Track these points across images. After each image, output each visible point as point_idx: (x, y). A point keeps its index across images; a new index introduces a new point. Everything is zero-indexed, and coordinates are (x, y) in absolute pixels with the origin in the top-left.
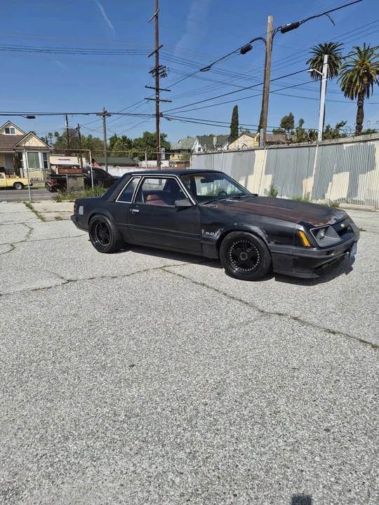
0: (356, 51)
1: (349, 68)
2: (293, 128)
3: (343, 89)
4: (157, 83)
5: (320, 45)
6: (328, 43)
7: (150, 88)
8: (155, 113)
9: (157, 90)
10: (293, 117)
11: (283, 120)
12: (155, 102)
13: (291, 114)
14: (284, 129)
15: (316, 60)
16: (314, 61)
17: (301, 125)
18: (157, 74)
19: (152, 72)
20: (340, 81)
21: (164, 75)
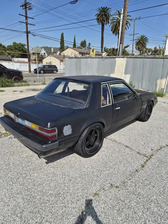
0: (117, 12)
1: (115, 20)
2: (86, 47)
3: (112, 31)
4: (26, 13)
5: (101, 7)
6: (105, 7)
7: (22, 15)
9: (26, 17)
10: (86, 41)
11: (81, 42)
12: (25, 24)
13: (85, 40)
14: (82, 47)
15: (100, 14)
16: (99, 15)
17: (89, 46)
18: (26, 8)
19: (22, 6)
20: (111, 26)
21: (30, 9)
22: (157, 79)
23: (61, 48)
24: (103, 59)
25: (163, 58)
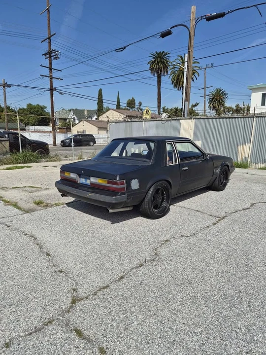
0: (180, 58)
1: (176, 69)
2: (135, 108)
3: (172, 83)
4: (51, 64)
5: (156, 52)
6: (161, 52)
7: (45, 67)
8: (49, 87)
9: (51, 69)
10: (135, 100)
11: (128, 101)
12: (49, 79)
13: (133, 98)
14: (129, 108)
15: (155, 61)
16: (153, 63)
17: (140, 106)
18: (50, 57)
19: (45, 54)
20: (171, 77)
21: (55, 58)
22: (238, 145)
23: (98, 110)
24: (163, 122)
25: (244, 117)
